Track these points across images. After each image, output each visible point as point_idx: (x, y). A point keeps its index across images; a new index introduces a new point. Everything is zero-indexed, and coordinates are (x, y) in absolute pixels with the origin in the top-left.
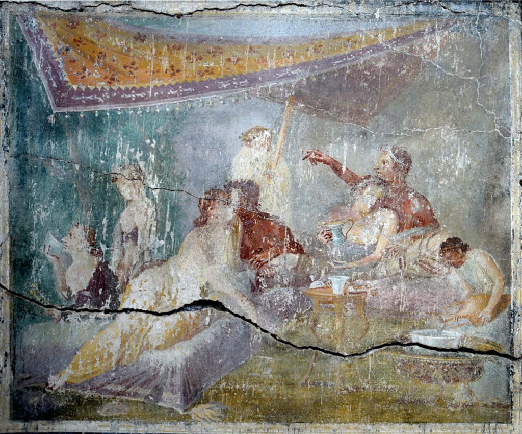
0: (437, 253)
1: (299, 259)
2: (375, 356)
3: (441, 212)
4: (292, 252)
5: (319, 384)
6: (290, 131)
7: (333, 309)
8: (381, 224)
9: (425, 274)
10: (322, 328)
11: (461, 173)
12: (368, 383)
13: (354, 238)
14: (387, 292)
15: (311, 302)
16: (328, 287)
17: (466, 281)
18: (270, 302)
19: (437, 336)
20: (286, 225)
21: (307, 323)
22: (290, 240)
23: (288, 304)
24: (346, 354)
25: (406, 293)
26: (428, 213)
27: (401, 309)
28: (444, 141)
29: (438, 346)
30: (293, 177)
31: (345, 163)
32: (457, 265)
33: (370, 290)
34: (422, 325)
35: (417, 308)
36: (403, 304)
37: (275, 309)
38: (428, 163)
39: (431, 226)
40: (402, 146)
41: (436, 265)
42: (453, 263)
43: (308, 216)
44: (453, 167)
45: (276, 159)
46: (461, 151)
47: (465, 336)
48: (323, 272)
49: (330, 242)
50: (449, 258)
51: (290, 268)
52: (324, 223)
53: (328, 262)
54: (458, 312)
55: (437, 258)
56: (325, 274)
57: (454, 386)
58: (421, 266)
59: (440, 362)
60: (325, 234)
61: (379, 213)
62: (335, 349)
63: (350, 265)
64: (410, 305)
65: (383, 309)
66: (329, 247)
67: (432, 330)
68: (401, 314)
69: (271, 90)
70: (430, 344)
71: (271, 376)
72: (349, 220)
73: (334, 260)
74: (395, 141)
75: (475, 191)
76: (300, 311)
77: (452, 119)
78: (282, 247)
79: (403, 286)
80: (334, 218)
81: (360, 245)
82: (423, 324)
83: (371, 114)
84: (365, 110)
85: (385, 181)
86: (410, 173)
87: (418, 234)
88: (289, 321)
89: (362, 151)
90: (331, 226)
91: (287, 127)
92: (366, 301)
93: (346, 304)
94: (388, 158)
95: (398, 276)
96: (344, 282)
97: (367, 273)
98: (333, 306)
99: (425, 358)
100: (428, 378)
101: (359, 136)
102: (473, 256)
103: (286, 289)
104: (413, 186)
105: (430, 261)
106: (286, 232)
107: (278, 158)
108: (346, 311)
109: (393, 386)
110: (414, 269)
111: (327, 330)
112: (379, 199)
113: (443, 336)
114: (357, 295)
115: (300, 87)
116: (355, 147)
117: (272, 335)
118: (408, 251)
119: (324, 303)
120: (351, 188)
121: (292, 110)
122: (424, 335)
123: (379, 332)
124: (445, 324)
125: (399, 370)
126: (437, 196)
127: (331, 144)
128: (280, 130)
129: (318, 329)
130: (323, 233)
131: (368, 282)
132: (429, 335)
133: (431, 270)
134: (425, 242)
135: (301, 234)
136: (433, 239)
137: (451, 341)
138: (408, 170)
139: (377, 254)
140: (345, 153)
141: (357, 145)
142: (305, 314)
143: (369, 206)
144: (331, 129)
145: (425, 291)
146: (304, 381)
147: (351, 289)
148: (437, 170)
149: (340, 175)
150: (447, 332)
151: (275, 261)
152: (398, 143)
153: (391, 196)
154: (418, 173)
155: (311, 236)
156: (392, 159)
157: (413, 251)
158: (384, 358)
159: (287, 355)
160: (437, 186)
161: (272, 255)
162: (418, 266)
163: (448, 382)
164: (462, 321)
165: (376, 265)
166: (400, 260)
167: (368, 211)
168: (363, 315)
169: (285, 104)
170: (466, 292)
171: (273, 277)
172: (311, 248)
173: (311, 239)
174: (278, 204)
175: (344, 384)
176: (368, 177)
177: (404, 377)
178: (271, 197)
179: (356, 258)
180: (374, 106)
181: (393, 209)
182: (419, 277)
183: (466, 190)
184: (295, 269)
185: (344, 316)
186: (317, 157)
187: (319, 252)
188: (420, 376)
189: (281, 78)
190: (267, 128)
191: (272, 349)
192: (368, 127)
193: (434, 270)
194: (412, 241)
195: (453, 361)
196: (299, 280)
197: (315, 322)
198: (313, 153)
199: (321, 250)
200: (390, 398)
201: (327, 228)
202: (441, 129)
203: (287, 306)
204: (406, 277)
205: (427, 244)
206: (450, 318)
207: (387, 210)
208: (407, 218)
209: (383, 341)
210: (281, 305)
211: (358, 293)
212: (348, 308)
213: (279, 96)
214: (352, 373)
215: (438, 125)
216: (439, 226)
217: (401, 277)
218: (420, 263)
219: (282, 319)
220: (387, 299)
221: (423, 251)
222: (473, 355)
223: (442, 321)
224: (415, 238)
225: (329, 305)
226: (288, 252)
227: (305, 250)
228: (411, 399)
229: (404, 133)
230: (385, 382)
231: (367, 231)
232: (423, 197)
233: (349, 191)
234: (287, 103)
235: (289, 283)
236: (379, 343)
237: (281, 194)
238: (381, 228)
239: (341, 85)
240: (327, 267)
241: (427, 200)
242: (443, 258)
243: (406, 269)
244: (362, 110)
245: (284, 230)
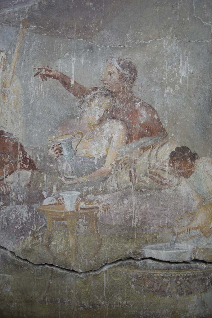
0: (167, 164)
1: (32, 175)
2: (109, 272)
3: (169, 121)
4: (25, 168)
5: (57, 301)
6: (23, 51)
7: (66, 226)
8: (110, 135)
9: (156, 186)
10: (56, 245)
11: (185, 81)
12: (103, 299)
13: (84, 151)
14: (118, 206)
15: (45, 219)
16: (60, 203)
17: (196, 192)
18: (7, 219)
19: (170, 250)
20: (20, 141)
21: (42, 241)
22: (23, 156)
23: (23, 222)
24: (81, 271)
25: (137, 207)
26: (155, 122)
27: (134, 223)
28: (166, 51)
29: (171, 260)
30: (25, 94)
31: (73, 76)
32: (186, 175)
33: (101, 205)
34: (155, 240)
35: (149, 222)
36: (135, 219)
37: (12, 227)
38: (152, 72)
39: (159, 136)
40: (127, 57)
41: (166, 176)
42: (183, 173)
43: (40, 131)
44: (177, 75)
45: (11, 78)
46: (183, 60)
47: (197, 247)
48: (55, 188)
49: (60, 157)
50: (179, 168)
51: (23, 184)
52: (54, 137)
53: (59, 178)
54: (189, 224)
55: (167, 168)
56: (57, 190)
57: (187, 298)
58: (151, 178)
59: (173, 275)
60: (55, 148)
61: (107, 125)
62: (70, 266)
63: (81, 179)
64: (142, 219)
65: (115, 225)
66: (60, 161)
67: (164, 244)
68: (134, 229)
69: (8, 16)
70: (163, 258)
71: (11, 293)
72: (78, 133)
73: (65, 176)
74: (120, 54)
75: (200, 98)
76: (35, 229)
77: (173, 31)
78: (16, 164)
79: (134, 199)
80: (64, 132)
81: (90, 158)
82: (156, 238)
83: (97, 29)
84: (91, 26)
85: (112, 92)
86: (136, 83)
87: (147, 145)
88: (25, 239)
89: (88, 63)
90: (61, 140)
91: (20, 47)
92: (98, 216)
93: (78, 220)
94: (114, 70)
95: (128, 189)
96: (76, 197)
97: (97, 187)
98: (66, 223)
99: (159, 272)
100: (162, 292)
101: (85, 51)
102: (201, 164)
103: (21, 206)
104: (139, 95)
105: (160, 172)
106: (19, 148)
107: (12, 76)
108: (79, 228)
109: (128, 302)
110: (144, 182)
111: (62, 247)
112: (107, 110)
113: (176, 250)
114: (88, 211)
115: (33, 11)
116: (82, 61)
117: (11, 252)
118: (138, 162)
119: (57, 220)
120: (80, 100)
121: (26, 32)
122: (157, 249)
123: (112, 249)
124: (177, 237)
125: (133, 286)
126: (164, 105)
127: (60, 60)
128: (14, 50)
129: (52, 247)
130: (53, 148)
131: (99, 197)
132: (161, 249)
133: (161, 182)
134: (154, 152)
135: (33, 150)
136: (162, 149)
137: (184, 254)
138: (134, 80)
139: (107, 167)
140: (73, 67)
141: (84, 59)
142: (39, 231)
143: (97, 118)
144: (60, 46)
145: (156, 203)
146: (42, 298)
147: (82, 205)
148: (162, 79)
149: (68, 88)
150: (180, 245)
151: (10, 178)
152: (123, 55)
153: (118, 106)
154: (144, 82)
155: (42, 151)
156: (118, 70)
157: (142, 162)
158: (119, 274)
159: (24, 273)
160: (163, 94)
161: (7, 172)
162: (148, 178)
163: (181, 294)
164: (194, 232)
165: (106, 178)
166: (130, 173)
167: (96, 123)
168: (96, 232)
169: (19, 27)
170: (197, 203)
171: (8, 194)
172: (43, 164)
173: (42, 154)
174: (12, 121)
175: (80, 301)
176: (95, 89)
177: (139, 293)
178: (5, 115)
179: (86, 172)
180: (99, 22)
181: (121, 120)
182: (150, 189)
183: (191, 97)
184: (29, 185)
185: (78, 233)
186: (48, 73)
187: (50, 167)
188: (154, 290)
189: (16, 4)
190: (3, 50)
191: (11, 266)
192: (94, 41)
193: (164, 182)
194: (142, 152)
195: (186, 273)
196: (32, 197)
197: (50, 239)
198: (44, 70)
199: (52, 165)
200: (125, 314)
201: (57, 142)
202: (163, 40)
203: (22, 223)
204: (137, 190)
205: (156, 155)
206: (182, 230)
207: (115, 120)
208: (135, 128)
209: (116, 256)
210: (17, 223)
211: (90, 209)
212: (80, 225)
213: (14, 20)
214: (87, 289)
215: (159, 37)
216: (167, 135)
217: (132, 190)
218: (151, 175)
219: (18, 236)
220: (118, 214)
221: (153, 162)
222: (205, 266)
223: (174, 234)
224: (144, 149)
225: (62, 222)
226: (21, 168)
227: (37, 165)
228: (146, 313)
229: (128, 45)
230: (120, 298)
231: (97, 144)
232: (150, 106)
233: (77, 104)
234: (21, 26)
235: (23, 200)
236: (113, 259)
237: (14, 110)
238: (110, 140)
239: (68, 6)
240: (58, 183)
241: (154, 109)
242: (172, 168)
243: (137, 182)
244: (89, 26)
245: (17, 147)
